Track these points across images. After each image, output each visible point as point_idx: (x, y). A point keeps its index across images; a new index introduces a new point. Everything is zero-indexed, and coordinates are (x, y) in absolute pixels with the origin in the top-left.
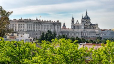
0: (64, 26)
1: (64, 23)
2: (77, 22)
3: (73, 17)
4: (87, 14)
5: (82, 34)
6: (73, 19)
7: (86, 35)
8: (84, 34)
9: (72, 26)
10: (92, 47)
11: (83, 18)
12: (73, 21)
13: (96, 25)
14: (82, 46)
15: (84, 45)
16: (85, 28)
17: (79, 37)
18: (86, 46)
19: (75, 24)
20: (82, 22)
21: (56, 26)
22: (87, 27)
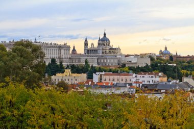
0: (74, 50)
1: (74, 47)
2: (92, 44)
3: (86, 39)
4: (105, 35)
5: (99, 61)
6: (86, 41)
7: (104, 62)
8: (102, 61)
9: (85, 50)
10: (112, 77)
11: (99, 40)
12: (86, 44)
13: (118, 48)
14: (99, 76)
15: (101, 76)
16: (103, 53)
17: (95, 65)
18: (104, 76)
19: (89, 47)
20: (99, 44)
21: (63, 51)
22: (106, 51)
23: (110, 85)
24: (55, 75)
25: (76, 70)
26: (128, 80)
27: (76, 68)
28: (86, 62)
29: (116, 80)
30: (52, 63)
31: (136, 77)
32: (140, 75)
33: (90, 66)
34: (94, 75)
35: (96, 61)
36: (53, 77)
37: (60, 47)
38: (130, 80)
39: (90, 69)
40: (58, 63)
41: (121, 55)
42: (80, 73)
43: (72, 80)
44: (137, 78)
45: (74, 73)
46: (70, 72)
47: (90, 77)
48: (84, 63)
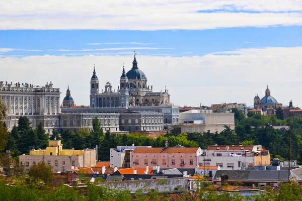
0: (68, 98)
1: (68, 91)
2: (108, 86)
3: (94, 73)
4: (135, 64)
5: (123, 122)
6: (94, 77)
7: (133, 123)
8: (130, 122)
9: (91, 97)
10: (151, 157)
11: (123, 76)
12: (94, 86)
13: (163, 93)
14: (123, 155)
15: (127, 154)
16: (131, 103)
17: (114, 130)
18: (135, 155)
19: (100, 92)
20: (122, 85)
21: (43, 101)
22: (138, 100)
23: (146, 173)
24: (27, 153)
25: (74, 141)
26: (187, 162)
27: (71, 137)
28: (96, 123)
29: (160, 162)
30: (20, 128)
31: (203, 155)
32: (212, 152)
33: (104, 131)
34: (113, 152)
35: (117, 122)
36: (23, 158)
37: (38, 93)
38: (191, 163)
39: (102, 138)
40: (33, 127)
41: (170, 107)
42: (81, 148)
43: (64, 163)
44: (206, 158)
45: (69, 148)
46: (61, 148)
47: (104, 156)
48: (91, 127)
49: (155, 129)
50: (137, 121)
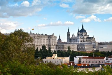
0: (59, 39)
1: (59, 37)
2: (73, 35)
3: (68, 30)
4: (83, 27)
5: (78, 47)
6: (68, 32)
7: (82, 48)
8: (81, 47)
9: (67, 39)
10: (88, 60)
11: (79, 31)
12: (68, 35)
13: (93, 38)
14: (79, 59)
15: (80, 58)
16: (81, 41)
17: (75, 50)
18: (83, 59)
19: (71, 37)
20: (78, 34)
21: (51, 40)
22: (83, 40)
23: (87, 65)
24: (45, 58)
25: (61, 54)
26: (101, 62)
27: (60, 53)
28: (69, 48)
29: (91, 62)
30: (43, 49)
31: (107, 59)
32: (110, 58)
33: (72, 51)
34: (75, 58)
35: (76, 47)
36: (44, 60)
37: (49, 37)
38: (103, 62)
39: (71, 53)
40: (47, 49)
41: (95, 42)
42: (64, 57)
43: (58, 62)
44: (108, 61)
45: (60, 57)
46: (57, 56)
47: (72, 60)
48: (67, 49)
49: (89, 50)
50: (83, 47)
